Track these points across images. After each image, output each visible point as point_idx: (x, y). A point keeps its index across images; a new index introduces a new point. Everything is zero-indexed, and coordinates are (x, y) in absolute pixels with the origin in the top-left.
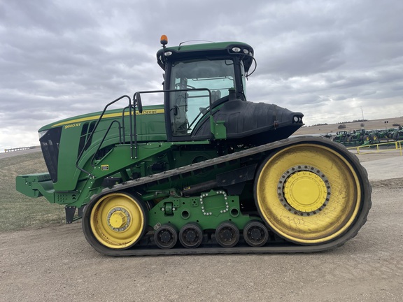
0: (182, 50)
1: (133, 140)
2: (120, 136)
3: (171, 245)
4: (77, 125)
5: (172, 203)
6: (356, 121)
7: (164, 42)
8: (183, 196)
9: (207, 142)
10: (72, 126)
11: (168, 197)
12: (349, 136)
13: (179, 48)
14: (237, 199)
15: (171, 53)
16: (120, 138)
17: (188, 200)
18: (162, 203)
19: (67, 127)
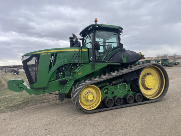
0: (103, 26)
1: (81, 62)
2: (78, 60)
3: (112, 105)
4: (48, 54)
5: (107, 89)
7: (96, 21)
8: (112, 86)
9: (119, 64)
10: (44, 54)
11: (106, 86)
13: (102, 25)
14: (129, 85)
15: (97, 26)
16: (78, 61)
17: (113, 87)
18: (104, 88)
19: (42, 54)
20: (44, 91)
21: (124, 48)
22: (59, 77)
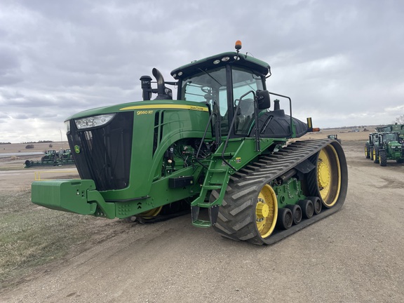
0: (247, 59)
3: (292, 224)
4: (150, 112)
6: (41, 142)
7: (238, 47)
8: (282, 184)
10: (144, 112)
12: (57, 155)
13: (246, 56)
14: (299, 183)
19: (139, 113)
20: (140, 207)
21: (281, 108)
22: (167, 170)
